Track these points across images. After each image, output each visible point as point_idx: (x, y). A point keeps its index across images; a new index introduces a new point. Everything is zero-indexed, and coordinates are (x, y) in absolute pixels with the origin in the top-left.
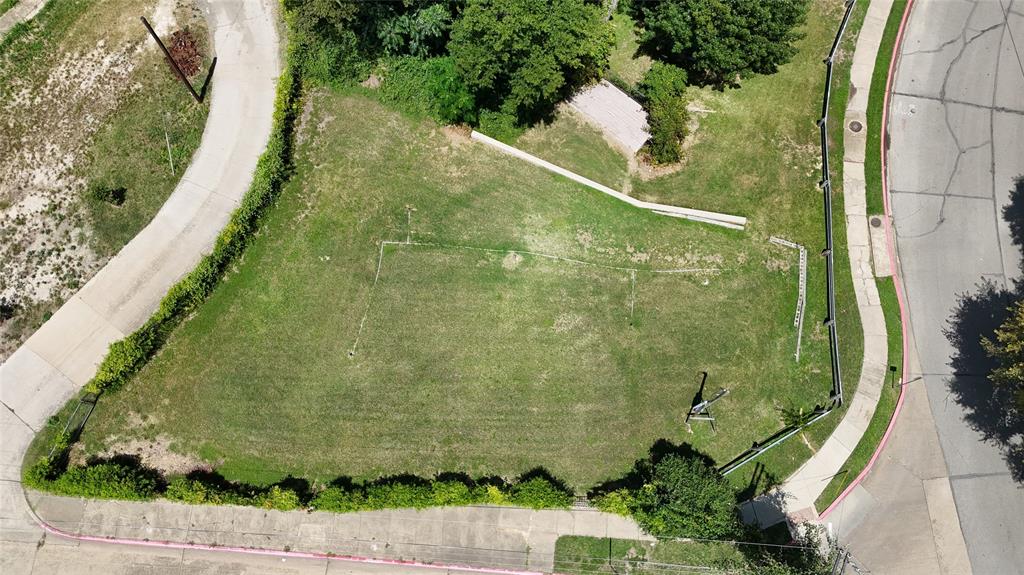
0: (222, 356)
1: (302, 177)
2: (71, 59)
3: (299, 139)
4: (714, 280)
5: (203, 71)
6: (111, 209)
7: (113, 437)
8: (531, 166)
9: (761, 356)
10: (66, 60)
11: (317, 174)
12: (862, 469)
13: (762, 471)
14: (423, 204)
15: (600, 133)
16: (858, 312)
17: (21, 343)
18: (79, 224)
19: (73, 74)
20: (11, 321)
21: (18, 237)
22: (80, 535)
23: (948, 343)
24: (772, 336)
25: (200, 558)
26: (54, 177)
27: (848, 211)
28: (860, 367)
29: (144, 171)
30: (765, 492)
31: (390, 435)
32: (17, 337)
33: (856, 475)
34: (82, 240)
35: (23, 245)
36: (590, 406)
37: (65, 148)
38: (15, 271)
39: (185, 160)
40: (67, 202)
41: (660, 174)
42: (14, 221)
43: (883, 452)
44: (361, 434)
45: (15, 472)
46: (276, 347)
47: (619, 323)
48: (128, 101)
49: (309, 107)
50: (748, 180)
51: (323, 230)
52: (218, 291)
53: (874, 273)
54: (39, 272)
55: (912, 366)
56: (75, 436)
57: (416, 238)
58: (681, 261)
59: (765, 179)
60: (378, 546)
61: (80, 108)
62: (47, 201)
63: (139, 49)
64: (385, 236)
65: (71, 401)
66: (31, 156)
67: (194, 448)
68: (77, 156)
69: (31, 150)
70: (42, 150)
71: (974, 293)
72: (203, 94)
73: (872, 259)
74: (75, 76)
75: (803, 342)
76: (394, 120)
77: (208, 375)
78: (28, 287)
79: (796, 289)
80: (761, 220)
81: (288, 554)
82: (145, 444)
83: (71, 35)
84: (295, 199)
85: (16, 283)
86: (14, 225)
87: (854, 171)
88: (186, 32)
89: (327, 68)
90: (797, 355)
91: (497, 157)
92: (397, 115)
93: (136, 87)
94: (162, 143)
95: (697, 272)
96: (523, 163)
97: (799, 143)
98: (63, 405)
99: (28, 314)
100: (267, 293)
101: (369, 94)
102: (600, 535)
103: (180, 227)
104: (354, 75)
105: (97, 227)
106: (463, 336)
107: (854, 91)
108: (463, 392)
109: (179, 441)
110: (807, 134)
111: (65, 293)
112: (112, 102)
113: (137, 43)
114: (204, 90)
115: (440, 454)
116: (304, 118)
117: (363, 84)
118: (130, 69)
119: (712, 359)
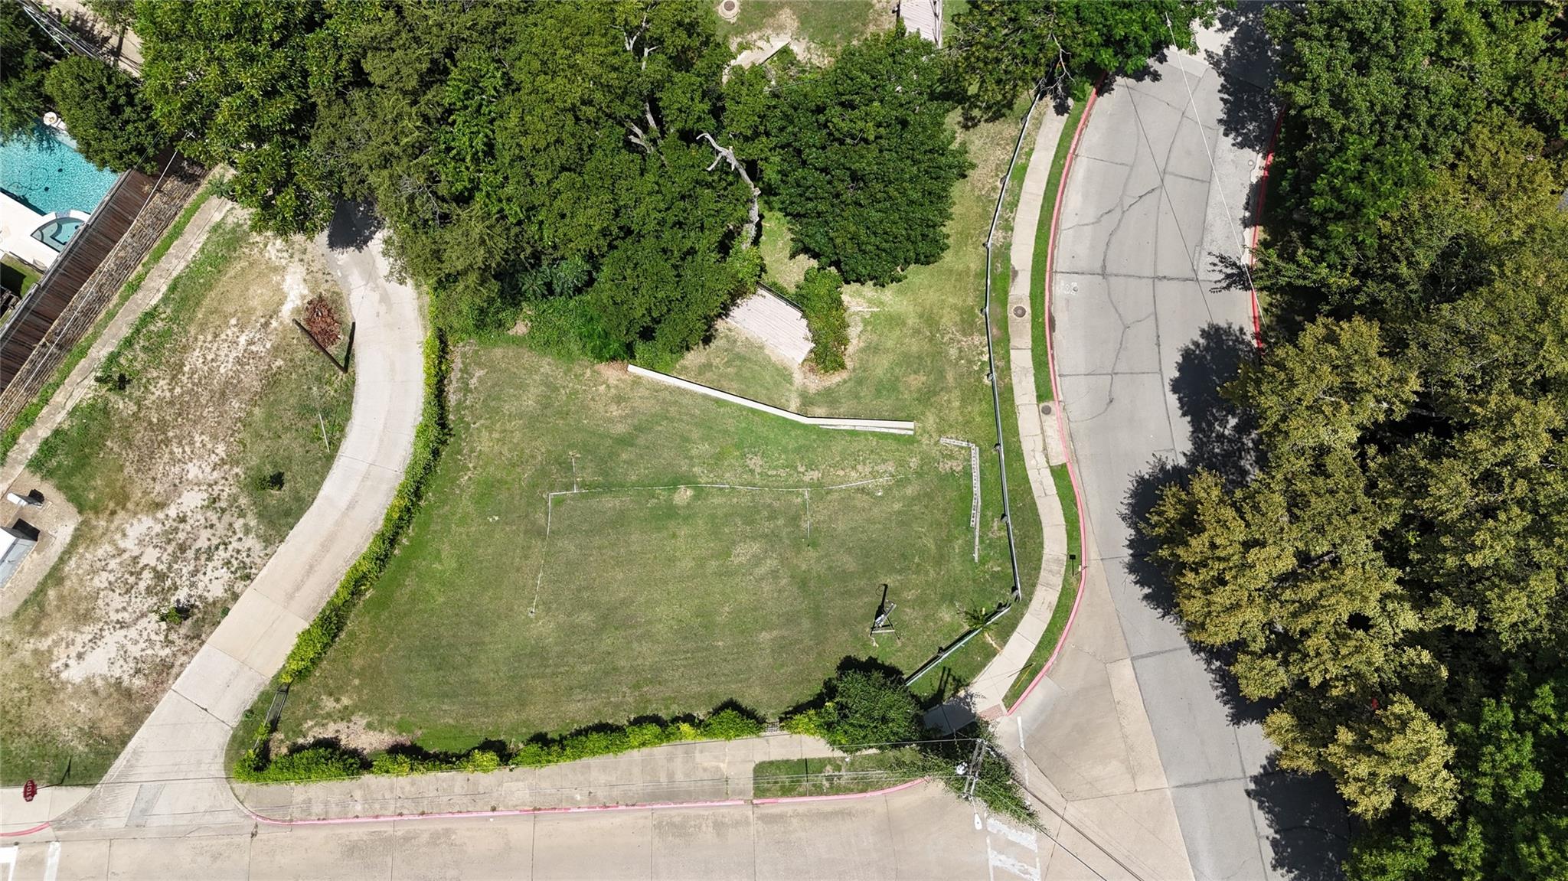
0: (404, 630)
1: (460, 438)
2: (205, 342)
3: (452, 399)
4: (888, 490)
5: (343, 338)
6: (271, 495)
7: (310, 723)
8: (693, 394)
9: (940, 559)
10: (200, 344)
11: (475, 433)
12: (1047, 660)
13: (948, 675)
14: (586, 449)
15: (761, 348)
16: (1035, 503)
17: (203, 642)
18: (242, 514)
19: (209, 358)
20: (189, 622)
21: (182, 536)
22: (291, 821)
23: (1123, 524)
24: (950, 539)
25: (411, 828)
26: (208, 470)
27: (1017, 401)
28: (1040, 559)
29: (299, 452)
30: (953, 695)
31: (580, 687)
32: (198, 636)
33: (1041, 667)
34: (247, 530)
35: (188, 543)
36: (775, 633)
37: (214, 437)
38: (184, 570)
39: (338, 435)
40: (225, 494)
41: (827, 384)
42: (174, 520)
43: (1067, 641)
44: (551, 690)
45: (218, 768)
46: (457, 615)
47: (797, 546)
48: (272, 381)
49: (458, 364)
50: (917, 381)
51: (488, 491)
52: (391, 565)
53: (1048, 462)
54: (209, 569)
55: (1091, 552)
56: (274, 727)
57: (583, 485)
58: (853, 474)
59: (932, 377)
60: (581, 795)
61: (223, 394)
62: (205, 495)
63: (274, 324)
64: (552, 488)
65: (263, 693)
66: (180, 450)
67: (390, 724)
68: (229, 445)
69: (180, 444)
70: (192, 443)
71: (1146, 471)
72: (347, 363)
73: (1045, 449)
74: (213, 360)
75: (981, 542)
76: (546, 365)
77: (394, 651)
78: (201, 585)
79: (970, 488)
80: (931, 420)
81: (495, 813)
82: (342, 726)
83: (200, 316)
84: (456, 461)
85: (188, 583)
86: (175, 524)
87: (1021, 358)
88: (321, 299)
89: (471, 322)
90: (976, 556)
91: (656, 389)
92: (549, 359)
93: (277, 363)
94: (313, 421)
95: (869, 483)
96: (684, 392)
97: (965, 335)
98: (256, 698)
99: (205, 613)
100: (440, 562)
101: (517, 341)
102: (795, 757)
103: (343, 504)
104: (500, 324)
105: (260, 516)
106: (642, 579)
107: (1015, 273)
108: (647, 636)
109: (375, 718)
110: (972, 324)
111: (239, 586)
112: (255, 383)
113: (271, 317)
114: (347, 359)
115: (631, 700)
116: (455, 376)
117: (511, 333)
118: (268, 346)
119: (892, 570)
